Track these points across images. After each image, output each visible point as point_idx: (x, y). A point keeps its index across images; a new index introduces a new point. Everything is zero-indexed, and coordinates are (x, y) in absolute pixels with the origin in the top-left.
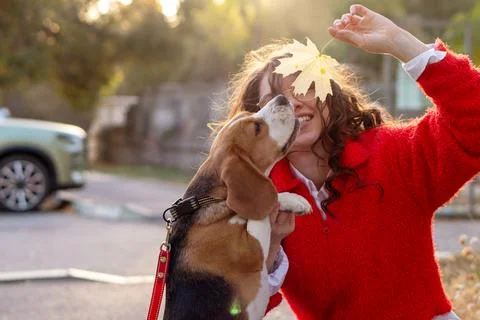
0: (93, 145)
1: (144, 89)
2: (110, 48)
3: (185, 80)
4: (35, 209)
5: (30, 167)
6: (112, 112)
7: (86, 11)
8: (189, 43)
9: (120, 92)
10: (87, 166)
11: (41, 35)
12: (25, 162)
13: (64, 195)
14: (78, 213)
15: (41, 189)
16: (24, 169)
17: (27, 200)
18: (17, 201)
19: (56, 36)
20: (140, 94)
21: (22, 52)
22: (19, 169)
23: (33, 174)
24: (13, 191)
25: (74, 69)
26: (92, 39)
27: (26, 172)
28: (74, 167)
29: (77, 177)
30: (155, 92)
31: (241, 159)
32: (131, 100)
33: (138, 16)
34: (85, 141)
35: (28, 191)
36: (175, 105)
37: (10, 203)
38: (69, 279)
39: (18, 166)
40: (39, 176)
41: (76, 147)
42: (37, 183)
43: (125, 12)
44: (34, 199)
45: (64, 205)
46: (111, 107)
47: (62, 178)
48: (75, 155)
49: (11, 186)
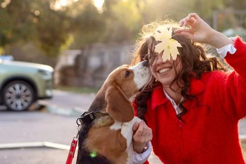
0: (57, 76)
1: (84, 46)
2: (66, 24)
3: (107, 41)
4: (26, 110)
5: (24, 87)
6: (67, 58)
7: (54, 4)
8: (109, 22)
9: (72, 48)
10: (54, 87)
11: (30, 17)
12: (21, 84)
13: (42, 102)
14: (49, 112)
15: (29, 99)
16: (20, 88)
17: (22, 105)
18: (17, 106)
19: (38, 17)
20: (82, 49)
21: (20, 26)
22: (18, 88)
23: (25, 91)
24: (14, 100)
25: (47, 35)
26: (57, 19)
27: (22, 90)
28: (47, 88)
29: (49, 93)
30: (90, 48)
31: (116, 89)
32: (77, 52)
33: (81, 7)
34: (53, 74)
35: (22, 100)
36: (101, 55)
37: (13, 106)
38: (44, 147)
39: (17, 86)
40: (28, 92)
41: (48, 77)
42: (27, 96)
43: (75, 5)
44: (26, 105)
45: (41, 108)
46: (67, 55)
47: (41, 93)
48: (47, 81)
49: (14, 97)
